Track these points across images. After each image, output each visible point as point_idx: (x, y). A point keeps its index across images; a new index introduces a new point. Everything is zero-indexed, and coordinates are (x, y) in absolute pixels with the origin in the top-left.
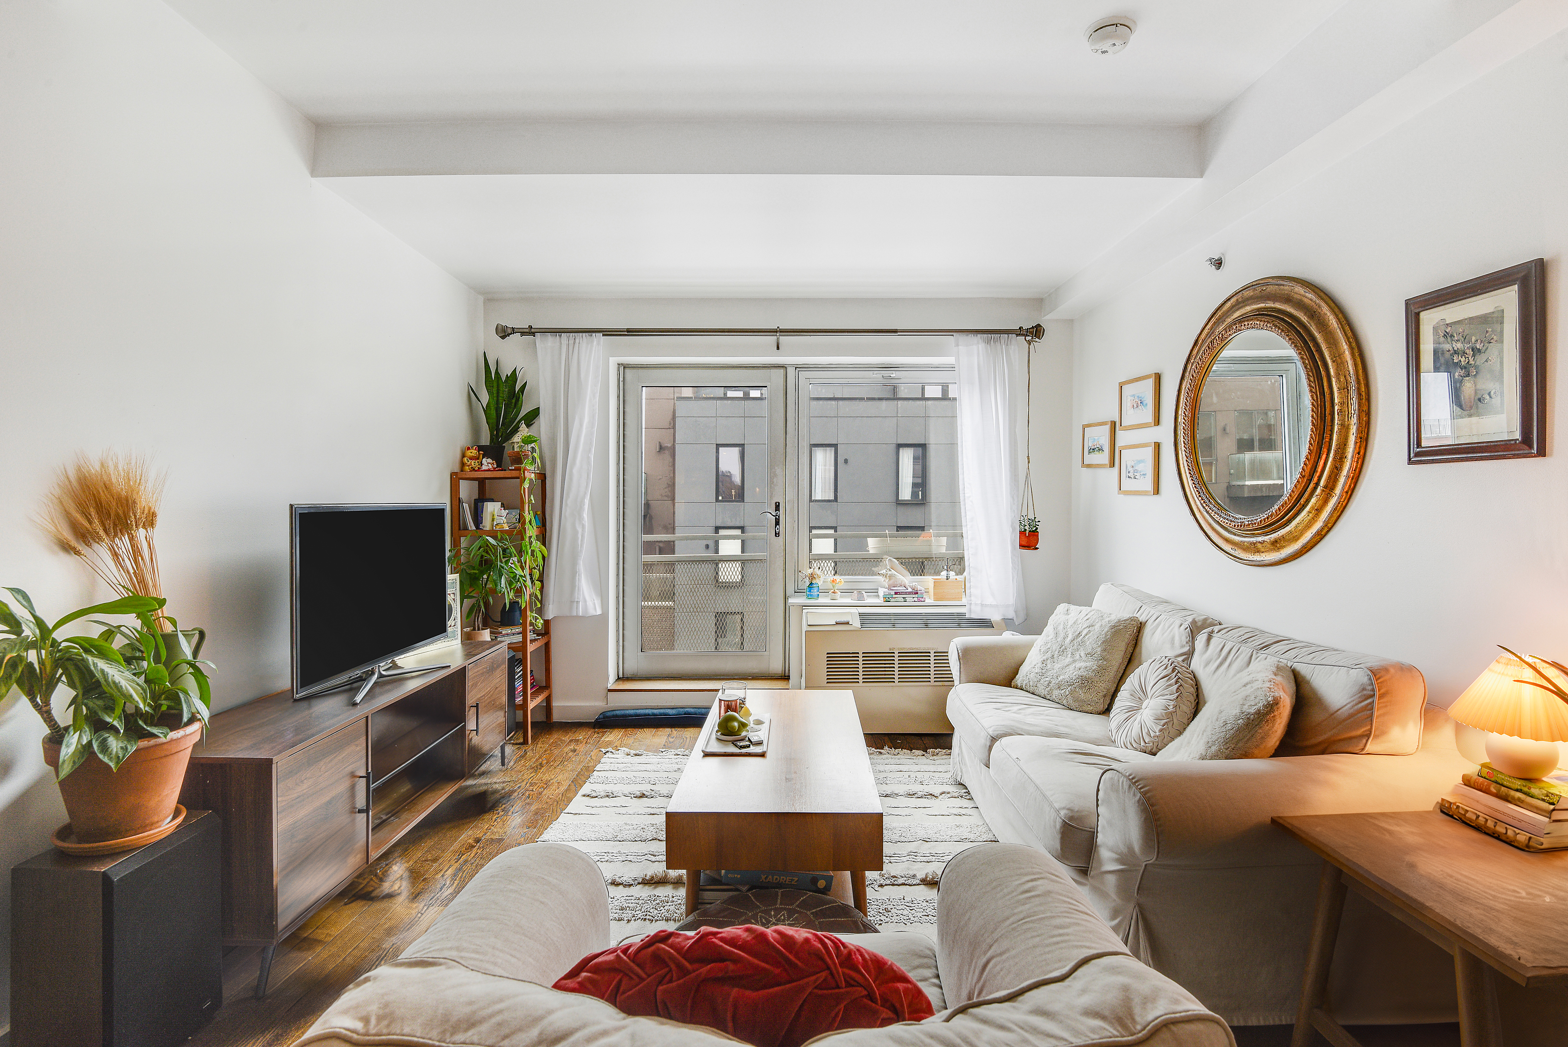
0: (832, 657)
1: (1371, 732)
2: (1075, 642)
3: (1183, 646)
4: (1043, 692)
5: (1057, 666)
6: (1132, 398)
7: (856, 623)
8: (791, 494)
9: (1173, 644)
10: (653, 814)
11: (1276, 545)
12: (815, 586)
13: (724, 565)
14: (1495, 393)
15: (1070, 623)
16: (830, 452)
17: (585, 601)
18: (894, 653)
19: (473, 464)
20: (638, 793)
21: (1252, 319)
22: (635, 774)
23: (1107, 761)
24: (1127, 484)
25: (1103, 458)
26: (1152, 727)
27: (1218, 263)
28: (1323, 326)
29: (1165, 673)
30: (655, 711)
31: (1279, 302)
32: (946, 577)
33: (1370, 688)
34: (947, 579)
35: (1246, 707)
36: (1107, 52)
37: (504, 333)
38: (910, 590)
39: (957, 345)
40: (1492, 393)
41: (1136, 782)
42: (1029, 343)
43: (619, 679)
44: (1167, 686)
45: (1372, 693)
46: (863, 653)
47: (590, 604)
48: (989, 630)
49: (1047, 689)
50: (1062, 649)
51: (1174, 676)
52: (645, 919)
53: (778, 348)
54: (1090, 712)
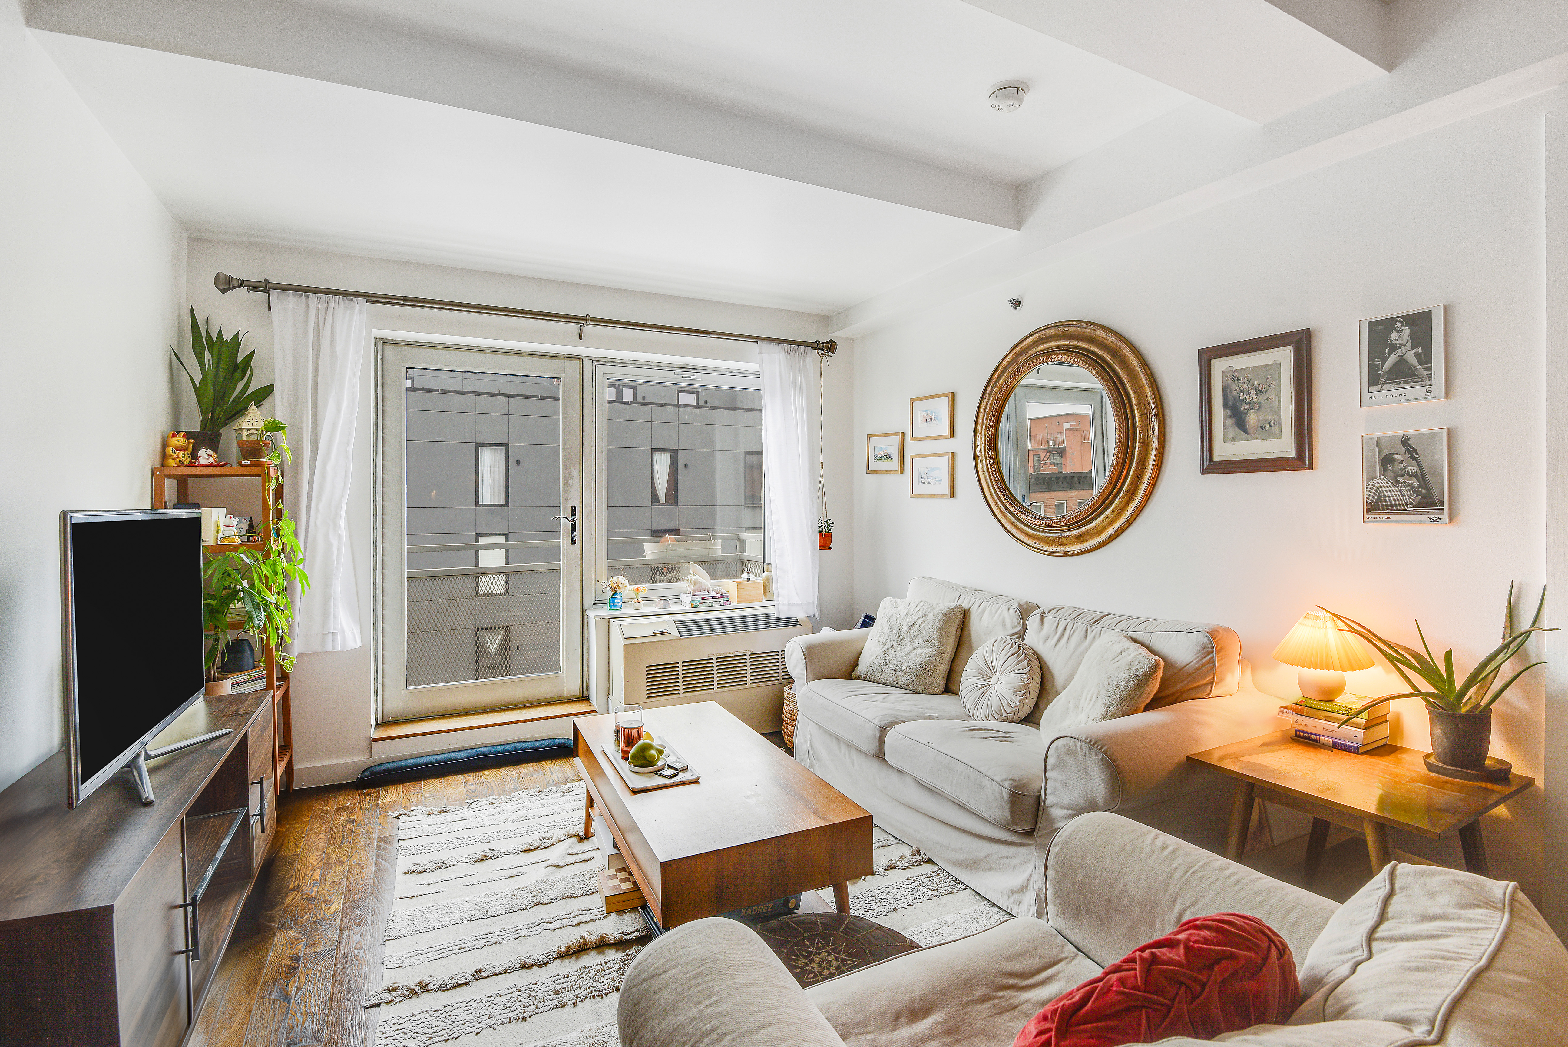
0: (652, 669)
1: (1214, 680)
2: (911, 631)
3: (1014, 627)
4: (889, 681)
5: (899, 655)
6: (925, 413)
7: (674, 632)
8: (588, 498)
9: (1005, 625)
10: (513, 877)
11: (1080, 539)
12: (618, 596)
13: (488, 578)
14: (1274, 423)
15: (903, 614)
16: (501, 452)
17: (343, 632)
18: (713, 659)
19: (181, 455)
20: (478, 857)
21: (1059, 354)
22: (458, 834)
23: (995, 733)
24: (919, 489)
25: (894, 464)
26: (1012, 699)
27: (1017, 304)
28: (1125, 364)
29: (1012, 651)
30: (440, 757)
31: (1083, 341)
32: (746, 580)
33: (1210, 646)
34: (748, 581)
35: (1133, 670)
36: (1002, 109)
37: (226, 284)
38: (713, 594)
39: (761, 352)
40: (1272, 423)
41: (1094, 744)
42: (822, 356)
43: (378, 724)
44: (1018, 662)
45: (1212, 650)
46: (683, 662)
47: (349, 635)
48: (797, 628)
49: (893, 677)
50: (899, 639)
51: (1021, 653)
52: (594, 997)
53: (581, 338)
54: (934, 693)
